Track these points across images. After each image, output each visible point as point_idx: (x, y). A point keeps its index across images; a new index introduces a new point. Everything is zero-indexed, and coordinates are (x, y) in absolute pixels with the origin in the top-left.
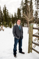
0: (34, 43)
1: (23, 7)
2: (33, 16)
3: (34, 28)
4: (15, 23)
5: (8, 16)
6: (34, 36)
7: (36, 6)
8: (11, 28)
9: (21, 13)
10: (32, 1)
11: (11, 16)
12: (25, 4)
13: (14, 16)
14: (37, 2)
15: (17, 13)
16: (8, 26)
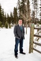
0: (35, 43)
1: (20, 6)
2: (30, 16)
3: (35, 28)
4: (11, 23)
5: (4, 16)
6: (35, 36)
7: (33, 6)
8: (7, 28)
9: (18, 12)
10: (29, 1)
11: (7, 15)
12: (21, 3)
13: (10, 16)
14: (34, 2)
15: (13, 12)
16: (4, 27)
